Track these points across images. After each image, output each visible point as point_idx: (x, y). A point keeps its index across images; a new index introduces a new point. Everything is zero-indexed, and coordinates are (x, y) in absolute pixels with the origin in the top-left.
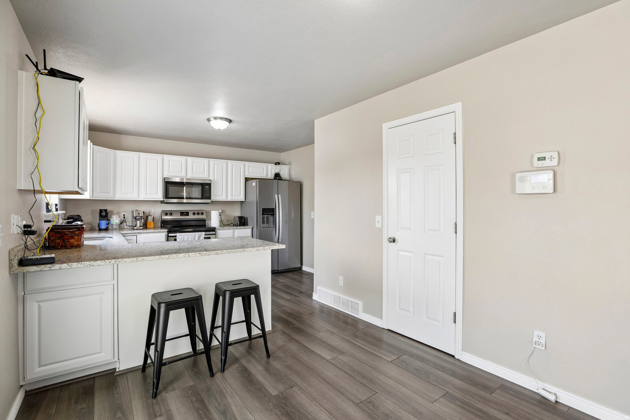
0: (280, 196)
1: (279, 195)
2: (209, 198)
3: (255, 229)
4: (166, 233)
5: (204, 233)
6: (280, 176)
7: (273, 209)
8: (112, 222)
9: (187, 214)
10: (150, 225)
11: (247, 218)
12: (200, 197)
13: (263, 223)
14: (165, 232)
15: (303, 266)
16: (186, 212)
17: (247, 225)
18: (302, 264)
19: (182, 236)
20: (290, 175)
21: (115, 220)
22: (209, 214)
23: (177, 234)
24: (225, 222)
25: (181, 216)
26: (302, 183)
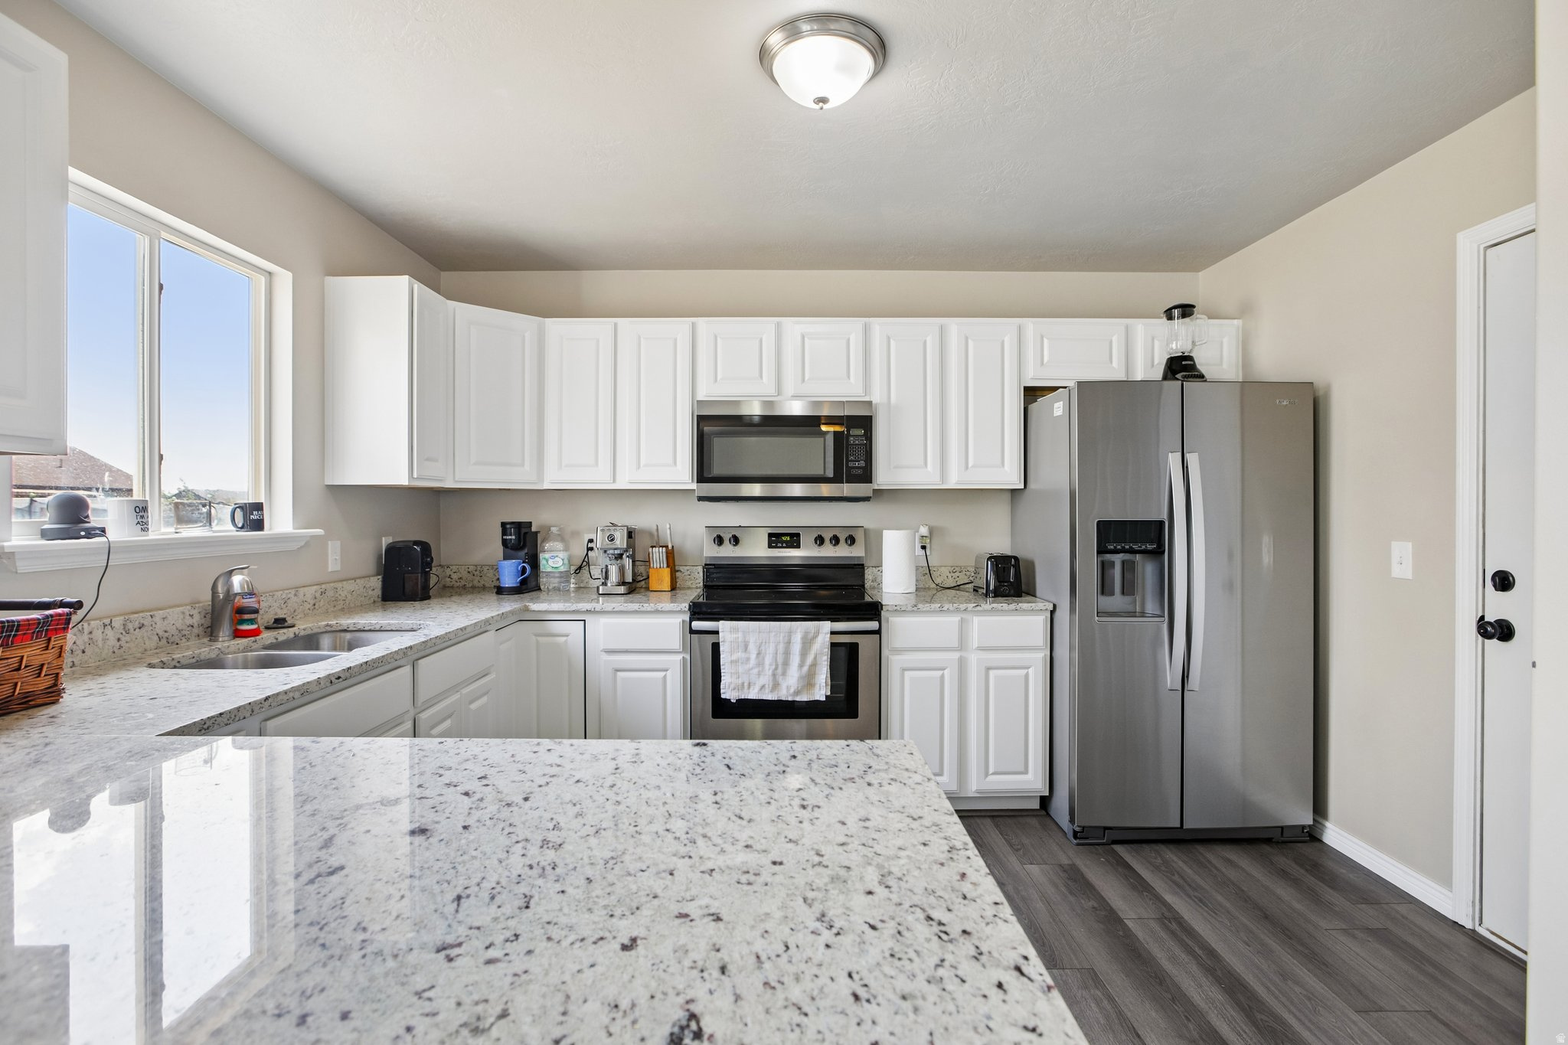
0: (1192, 459)
1: (1188, 456)
2: (866, 476)
3: (1063, 616)
4: (687, 617)
5: (827, 626)
6: (1193, 367)
7: (1161, 523)
8: (544, 565)
9: (793, 539)
10: (661, 581)
11: (1031, 565)
12: (830, 474)
13: (1105, 589)
14: (681, 612)
15: (1328, 824)
16: (792, 535)
17: (1031, 592)
18: (1320, 808)
19: (740, 635)
20: (1246, 362)
21: (553, 560)
22: (874, 541)
23: (721, 622)
24: (944, 577)
25: (770, 546)
26: (1321, 393)
